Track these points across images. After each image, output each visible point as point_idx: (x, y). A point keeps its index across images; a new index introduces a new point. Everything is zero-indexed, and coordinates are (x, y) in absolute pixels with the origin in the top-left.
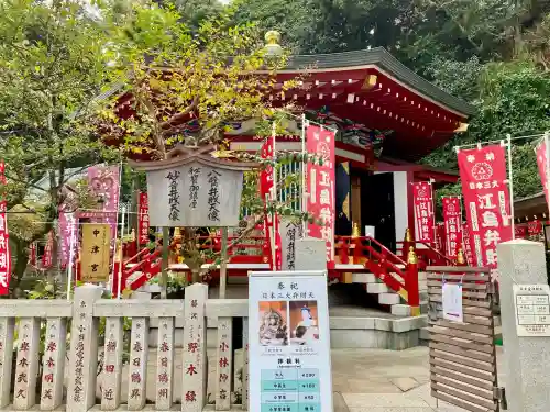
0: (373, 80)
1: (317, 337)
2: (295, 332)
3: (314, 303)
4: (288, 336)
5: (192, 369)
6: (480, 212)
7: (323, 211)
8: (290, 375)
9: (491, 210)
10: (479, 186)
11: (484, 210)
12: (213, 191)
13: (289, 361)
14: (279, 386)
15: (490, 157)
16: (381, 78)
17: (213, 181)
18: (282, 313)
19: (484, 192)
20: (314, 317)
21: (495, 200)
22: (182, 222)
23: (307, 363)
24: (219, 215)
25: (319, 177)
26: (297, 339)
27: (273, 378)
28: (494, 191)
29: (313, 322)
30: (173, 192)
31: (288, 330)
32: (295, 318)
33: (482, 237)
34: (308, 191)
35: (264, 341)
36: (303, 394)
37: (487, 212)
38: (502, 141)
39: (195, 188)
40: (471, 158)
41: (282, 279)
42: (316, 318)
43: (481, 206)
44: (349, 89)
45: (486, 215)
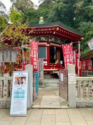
0: (58, 29)
1: (25, 84)
2: (21, 83)
3: (26, 77)
4: (20, 84)
5: (5, 90)
6: (66, 59)
7: (34, 59)
8: (20, 91)
9: (68, 58)
10: (66, 53)
11: (67, 58)
12: (11, 55)
13: (20, 88)
14: (17, 93)
15: (68, 47)
16: (60, 28)
17: (11, 53)
18: (19, 79)
19: (67, 54)
20: (25, 80)
21: (69, 56)
22: (5, 61)
23: (23, 89)
24: (12, 60)
25: (33, 52)
26: (22, 84)
27: (16, 91)
28: (69, 54)
29: (25, 81)
30: (3, 55)
31: (20, 83)
32: (22, 80)
33: (67, 64)
34: (31, 55)
35: (15, 84)
36: (22, 94)
37: (68, 59)
38: (71, 43)
39: (7, 54)
40: (65, 47)
41: (20, 73)
42: (26, 80)
43: (66, 58)
44: (54, 31)
45: (67, 59)
